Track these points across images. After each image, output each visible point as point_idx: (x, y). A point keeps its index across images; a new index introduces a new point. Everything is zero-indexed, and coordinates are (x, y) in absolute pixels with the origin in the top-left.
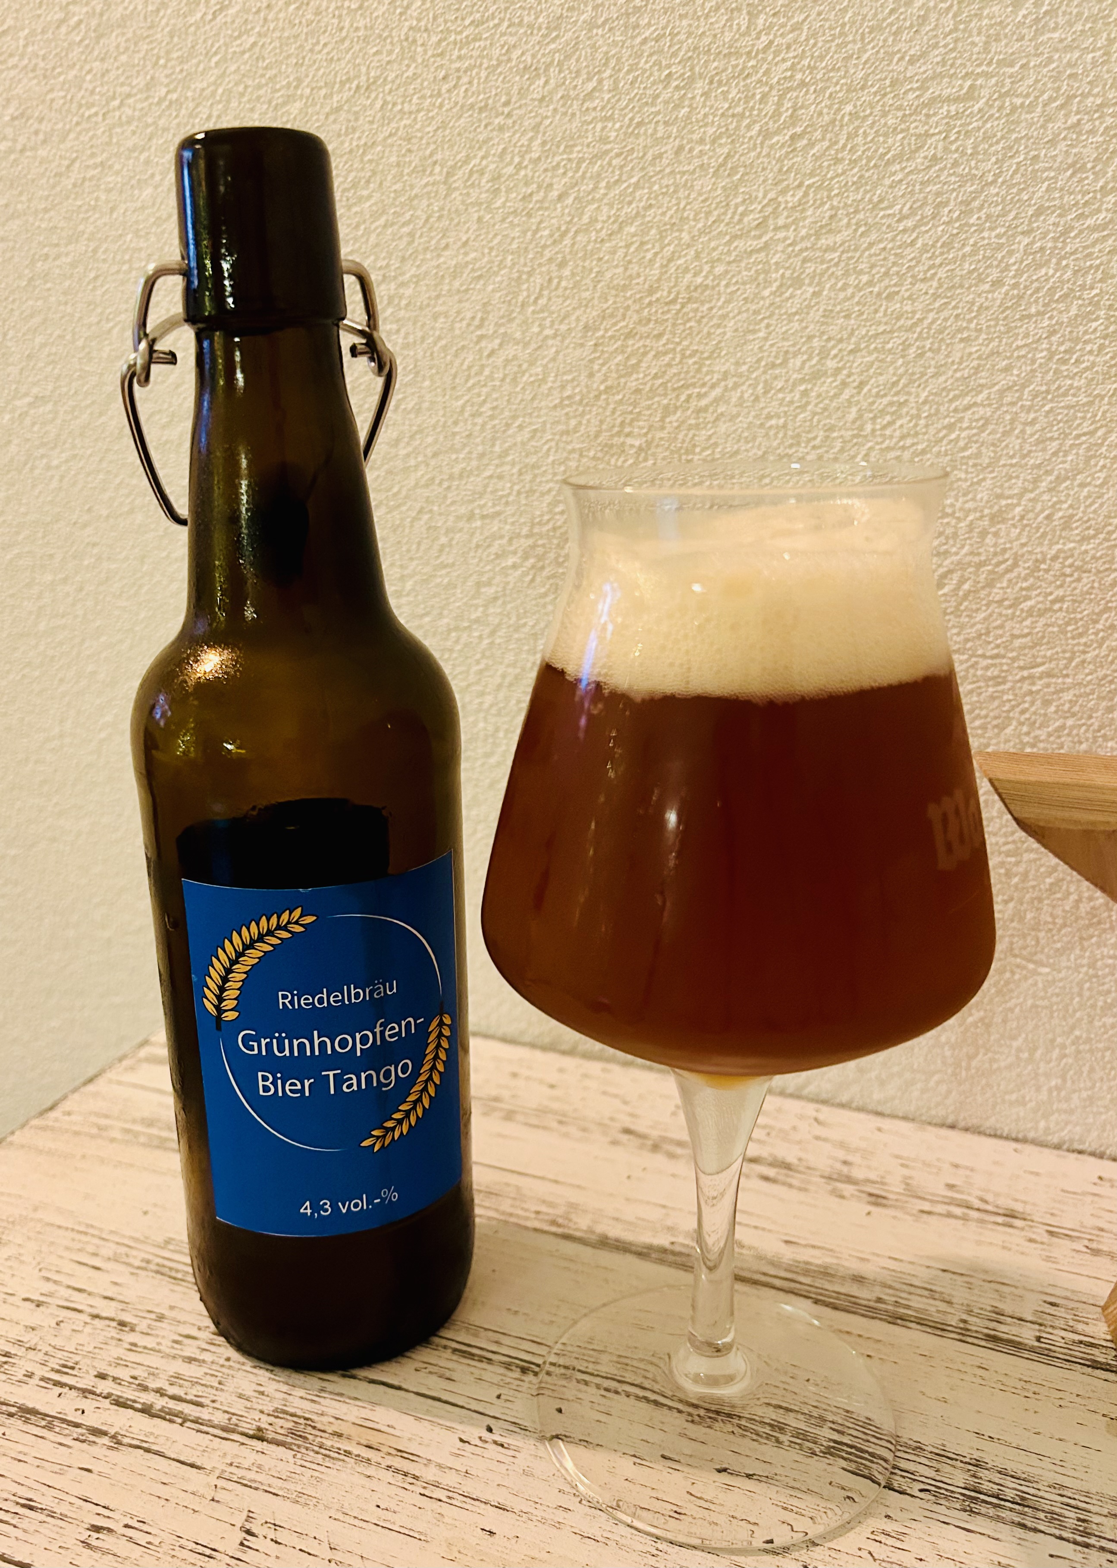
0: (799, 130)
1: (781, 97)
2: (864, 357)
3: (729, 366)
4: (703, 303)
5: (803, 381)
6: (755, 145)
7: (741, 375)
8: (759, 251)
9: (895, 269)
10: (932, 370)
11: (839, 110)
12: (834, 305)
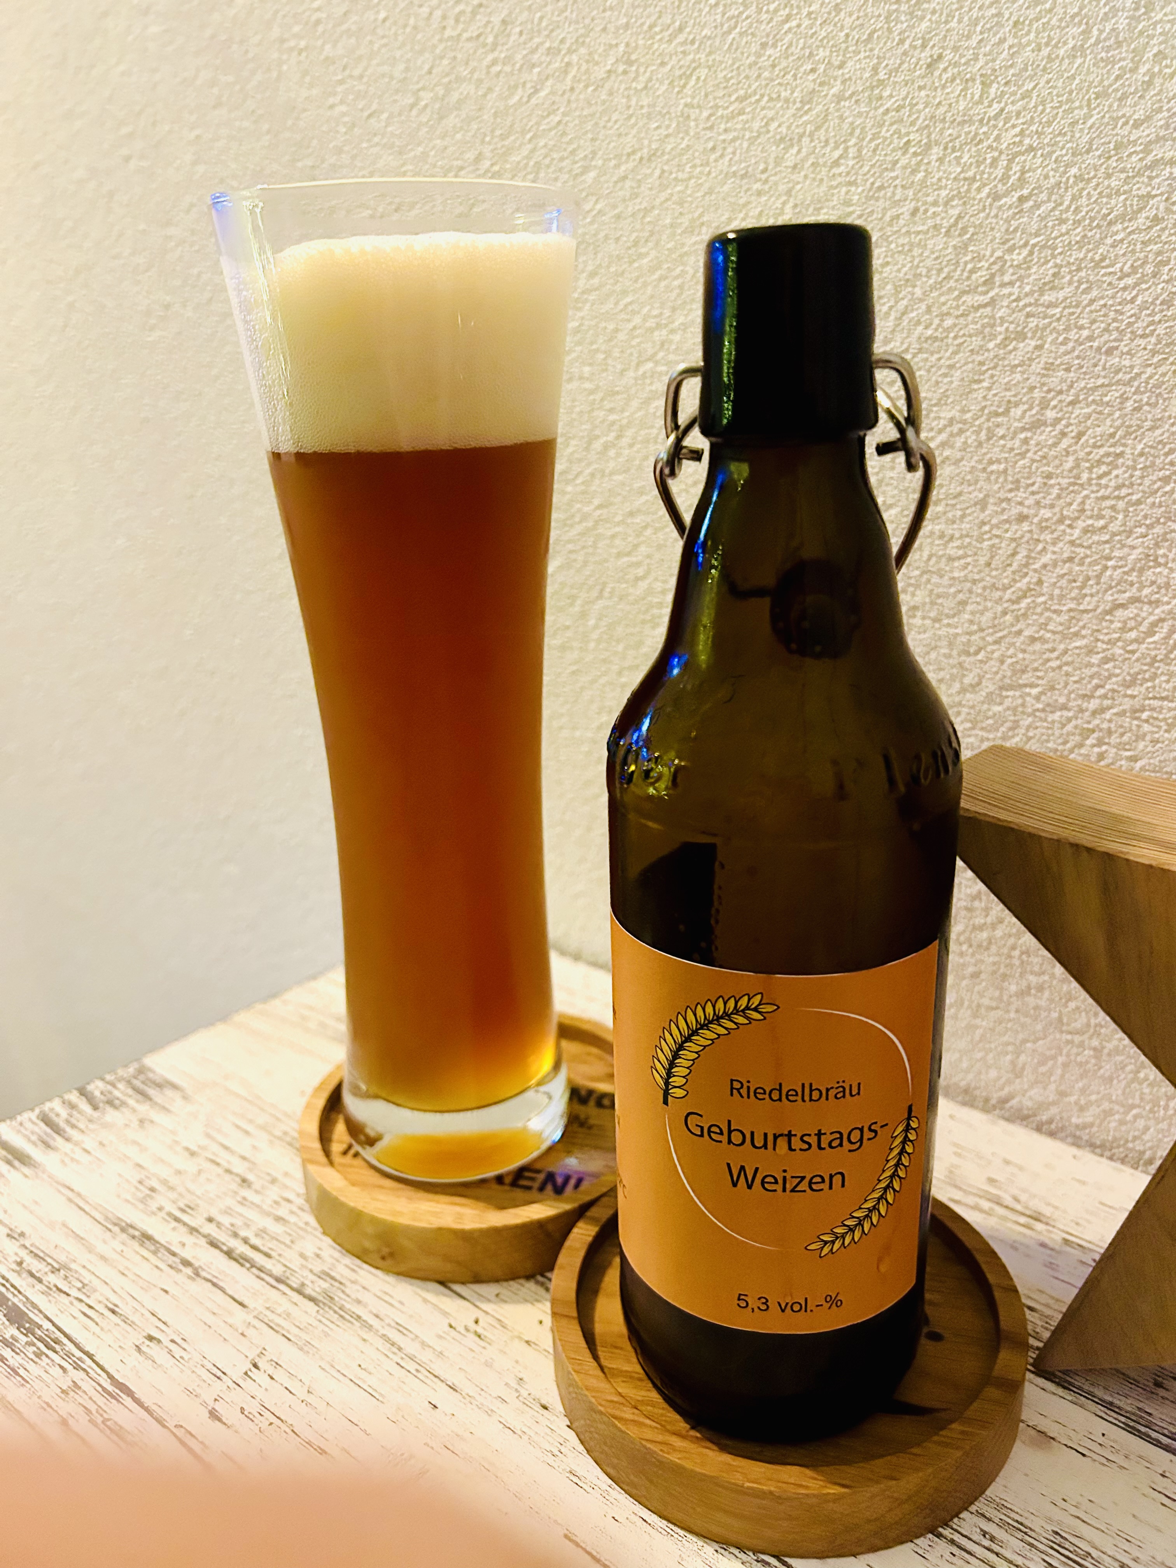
0: (1025, 192)
1: (1010, 161)
2: (1082, 408)
3: (955, 413)
4: (932, 354)
5: (1023, 429)
6: (984, 206)
7: (964, 422)
8: (985, 306)
9: (1115, 324)
10: (1148, 424)
11: (1065, 172)
12: (1056, 359)
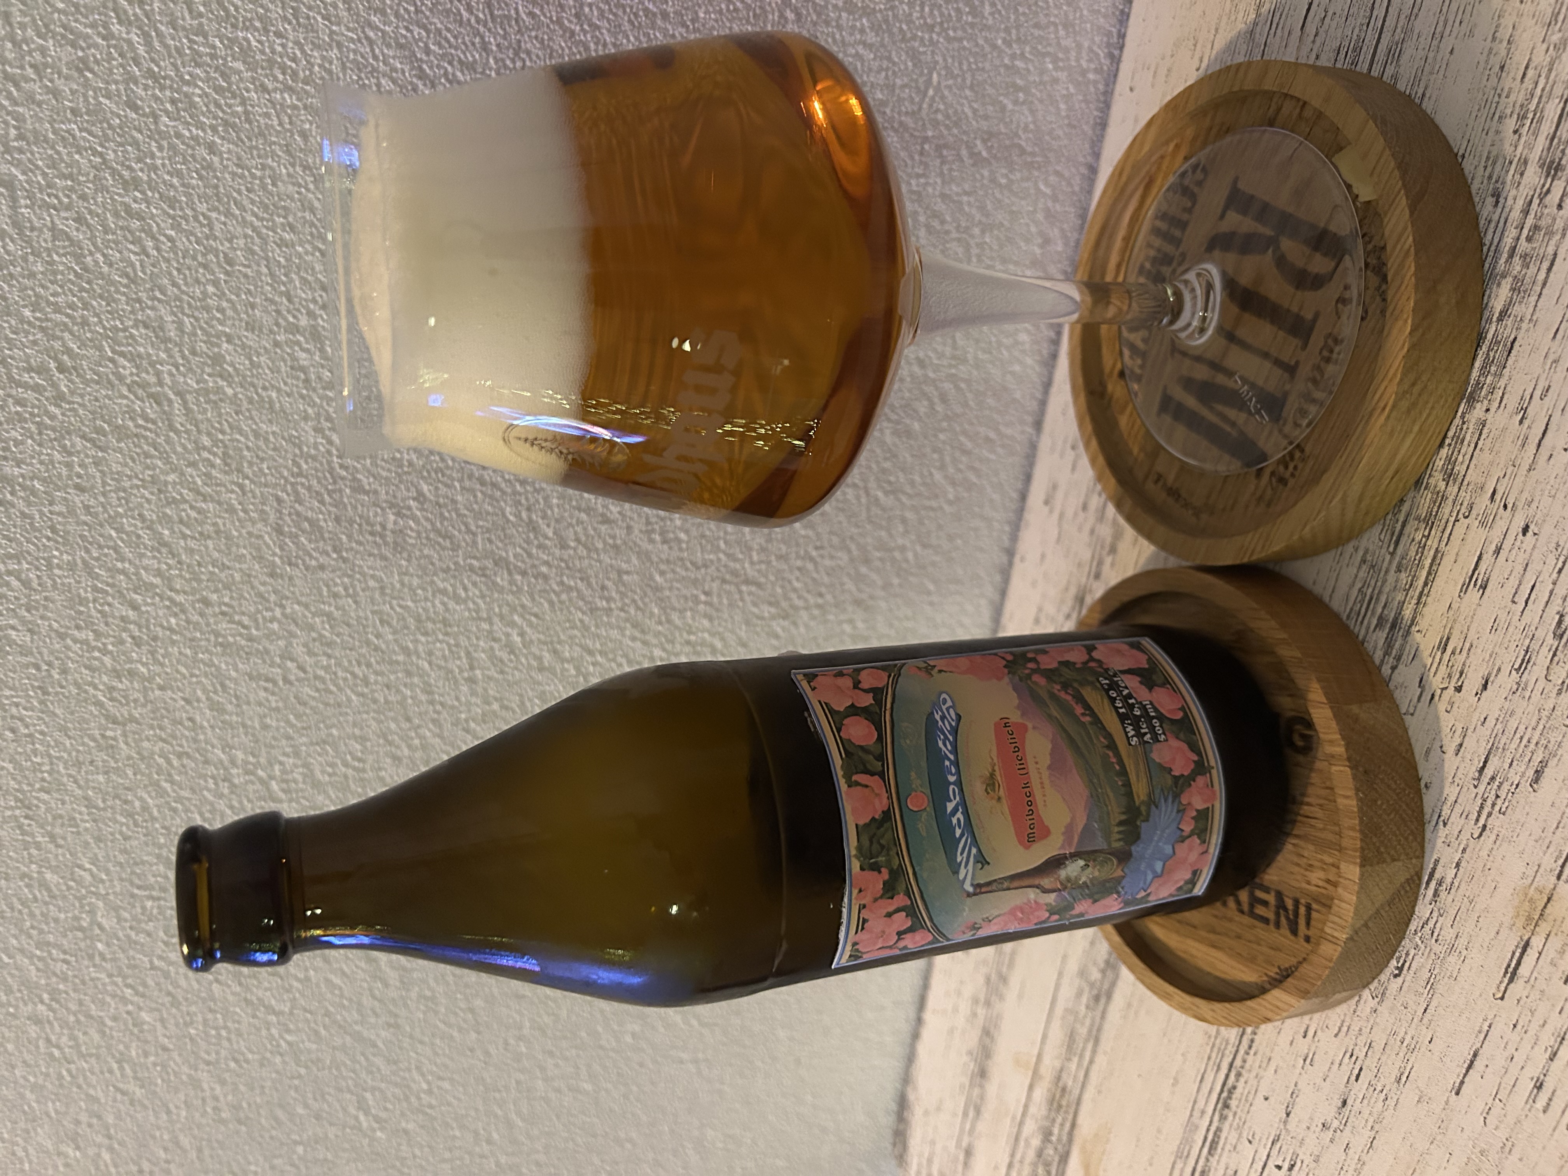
0: (53, 365)
1: (19, 384)
2: (295, 287)
3: (308, 426)
4: (242, 457)
5: (322, 350)
6: (70, 410)
7: (318, 415)
8: (185, 402)
9: (200, 259)
10: (307, 215)
11: (29, 323)
12: (241, 320)
